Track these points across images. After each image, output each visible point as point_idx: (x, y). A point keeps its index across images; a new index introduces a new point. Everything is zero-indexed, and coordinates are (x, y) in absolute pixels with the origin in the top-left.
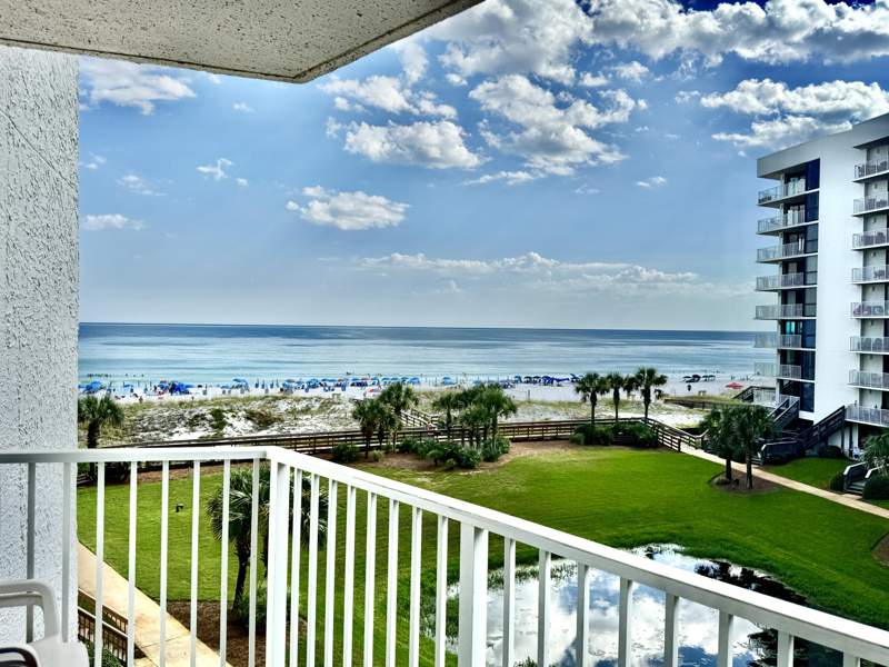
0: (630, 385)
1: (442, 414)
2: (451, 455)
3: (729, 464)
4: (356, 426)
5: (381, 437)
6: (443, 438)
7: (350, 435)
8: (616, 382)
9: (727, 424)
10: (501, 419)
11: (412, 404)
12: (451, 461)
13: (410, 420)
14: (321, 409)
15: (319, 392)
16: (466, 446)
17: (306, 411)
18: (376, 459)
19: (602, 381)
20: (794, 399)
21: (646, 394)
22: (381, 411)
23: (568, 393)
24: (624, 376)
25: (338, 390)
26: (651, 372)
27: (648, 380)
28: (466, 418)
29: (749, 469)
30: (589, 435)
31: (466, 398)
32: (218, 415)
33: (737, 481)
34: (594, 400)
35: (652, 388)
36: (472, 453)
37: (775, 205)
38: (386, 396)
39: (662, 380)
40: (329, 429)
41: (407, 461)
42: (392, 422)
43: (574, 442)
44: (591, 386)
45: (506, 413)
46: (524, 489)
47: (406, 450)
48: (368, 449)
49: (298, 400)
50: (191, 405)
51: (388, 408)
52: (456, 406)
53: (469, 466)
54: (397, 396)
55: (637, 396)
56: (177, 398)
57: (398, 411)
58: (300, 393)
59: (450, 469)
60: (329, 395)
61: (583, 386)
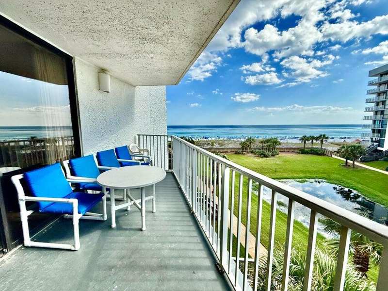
0: (317, 139)
1: (261, 145)
2: (263, 154)
3: (347, 161)
4: (240, 147)
5: (246, 149)
6: (261, 150)
7: (239, 149)
8: (313, 138)
9: (347, 150)
10: (277, 147)
11: (254, 142)
12: (263, 156)
13: (253, 146)
14: (234, 143)
16: (267, 153)
17: (231, 143)
18: (245, 154)
19: (308, 138)
20: (376, 144)
21: (322, 141)
22: (246, 144)
23: (297, 141)
24: (315, 136)
26: (324, 136)
27: (322, 138)
28: (267, 146)
29: (354, 162)
30: (303, 151)
31: (268, 141)
32: (212, 143)
33: (349, 166)
34: (305, 142)
35: (324, 140)
36: (268, 154)
37: (375, 84)
38: (247, 140)
39: (327, 138)
40: (235, 147)
41: (253, 155)
42: (249, 146)
43: (298, 153)
44: (304, 139)
45: (278, 145)
46: (281, 163)
47: (252, 152)
48: (243, 152)
50: (208, 141)
51: (248, 143)
52: (265, 143)
53: (267, 157)
54: (250, 140)
55: (319, 142)
56: (205, 140)
57: (250, 144)
59: (262, 157)
60: (236, 140)
61: (302, 139)
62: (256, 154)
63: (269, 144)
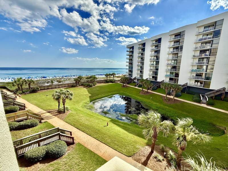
0: (112, 75)
1: (87, 80)
3: (123, 84)
4: (74, 82)
5: (78, 83)
6: (87, 83)
7: (74, 83)
8: (110, 75)
9: (123, 79)
10: (96, 80)
11: (82, 78)
12: (89, 86)
13: (82, 81)
14: (68, 80)
16: (91, 84)
17: (66, 80)
18: (78, 87)
20: (130, 76)
21: (113, 76)
22: (78, 80)
23: (104, 76)
24: (111, 74)
25: (71, 77)
26: (114, 73)
27: (113, 74)
30: (106, 81)
31: (91, 77)
32: (52, 81)
33: (125, 86)
34: (107, 77)
38: (79, 78)
39: (115, 74)
40: (70, 82)
41: (82, 87)
43: (105, 83)
44: (107, 75)
45: (96, 79)
46: (99, 89)
47: (82, 85)
48: (76, 85)
49: (65, 79)
50: (47, 80)
51: (79, 79)
52: (89, 79)
53: (91, 87)
54: (80, 78)
55: (112, 76)
56: (45, 79)
57: (80, 80)
58: (65, 77)
59: (89, 87)
60: (69, 78)
61: (106, 75)
62: (85, 86)
63: (91, 79)
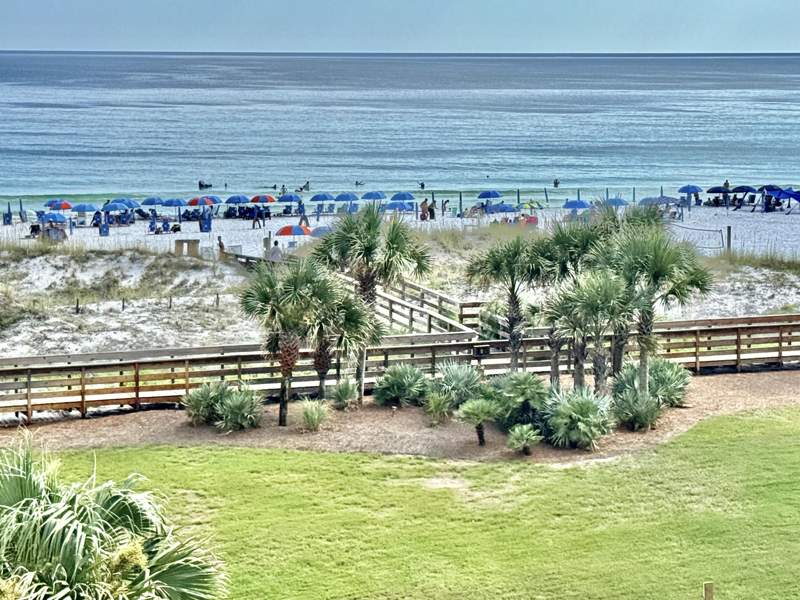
1: (494, 296)
2: (525, 413)
4: (252, 332)
5: (322, 363)
6: (497, 366)
7: (234, 359)
11: (406, 269)
12: (524, 432)
14: (148, 284)
15: (136, 234)
16: (563, 393)
17: (107, 288)
18: (310, 427)
22: (322, 292)
25: (190, 230)
28: (564, 308)
31: (565, 248)
36: (585, 410)
40: (172, 339)
41: (402, 428)
42: (352, 320)
45: (678, 292)
46: (738, 512)
47: (391, 398)
48: (281, 398)
49: (83, 258)
51: (342, 283)
52: (534, 274)
53: (576, 445)
58: (86, 238)
60: (166, 242)
62: (440, 418)
63: (585, 280)
